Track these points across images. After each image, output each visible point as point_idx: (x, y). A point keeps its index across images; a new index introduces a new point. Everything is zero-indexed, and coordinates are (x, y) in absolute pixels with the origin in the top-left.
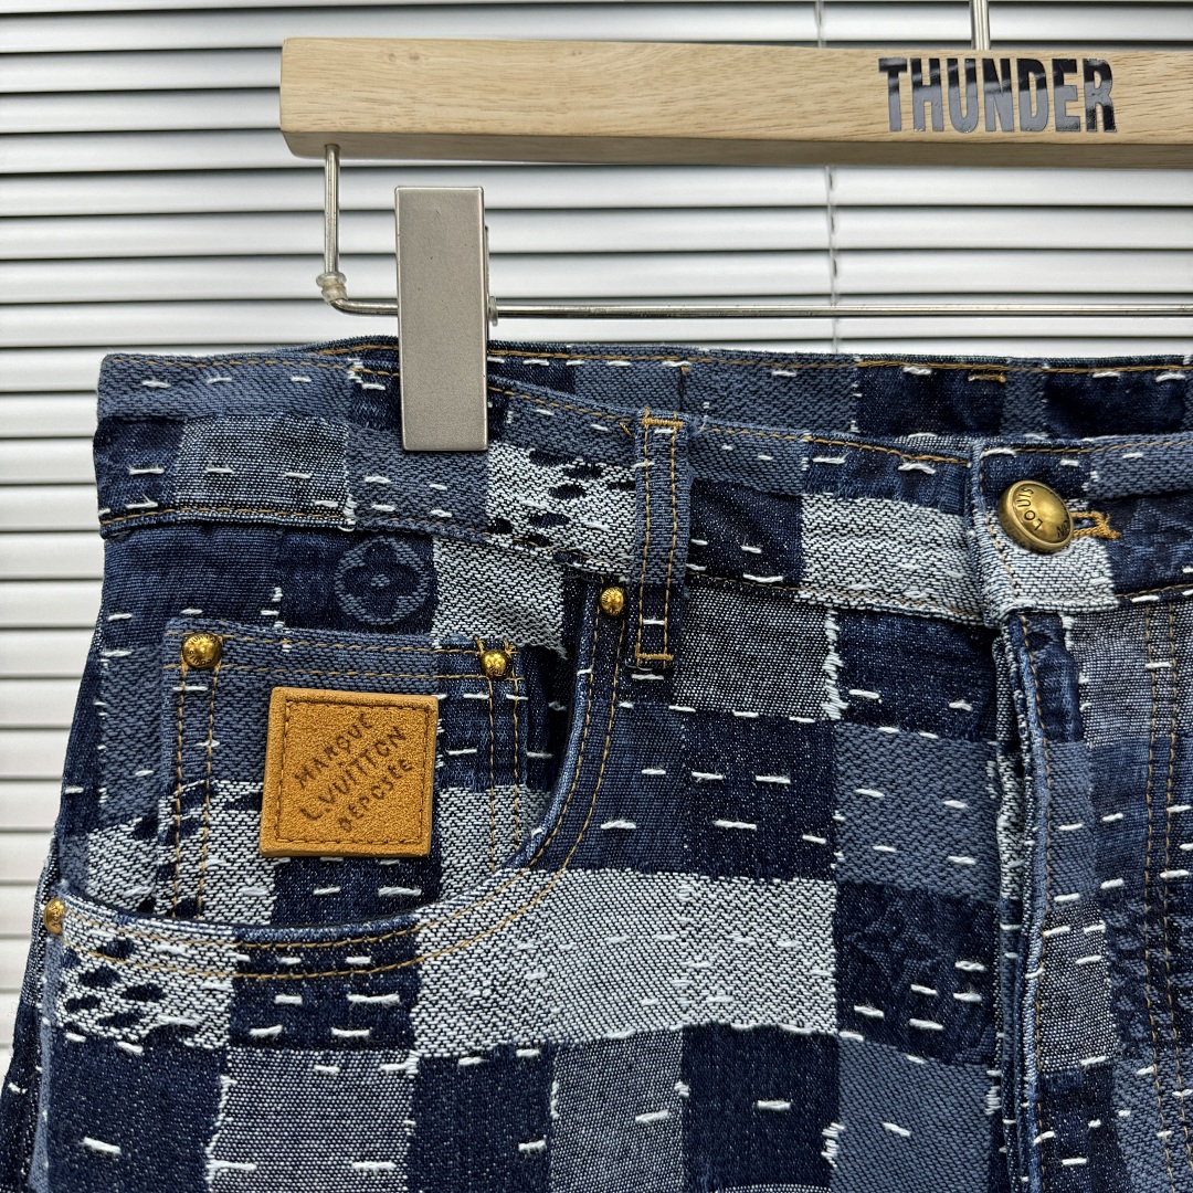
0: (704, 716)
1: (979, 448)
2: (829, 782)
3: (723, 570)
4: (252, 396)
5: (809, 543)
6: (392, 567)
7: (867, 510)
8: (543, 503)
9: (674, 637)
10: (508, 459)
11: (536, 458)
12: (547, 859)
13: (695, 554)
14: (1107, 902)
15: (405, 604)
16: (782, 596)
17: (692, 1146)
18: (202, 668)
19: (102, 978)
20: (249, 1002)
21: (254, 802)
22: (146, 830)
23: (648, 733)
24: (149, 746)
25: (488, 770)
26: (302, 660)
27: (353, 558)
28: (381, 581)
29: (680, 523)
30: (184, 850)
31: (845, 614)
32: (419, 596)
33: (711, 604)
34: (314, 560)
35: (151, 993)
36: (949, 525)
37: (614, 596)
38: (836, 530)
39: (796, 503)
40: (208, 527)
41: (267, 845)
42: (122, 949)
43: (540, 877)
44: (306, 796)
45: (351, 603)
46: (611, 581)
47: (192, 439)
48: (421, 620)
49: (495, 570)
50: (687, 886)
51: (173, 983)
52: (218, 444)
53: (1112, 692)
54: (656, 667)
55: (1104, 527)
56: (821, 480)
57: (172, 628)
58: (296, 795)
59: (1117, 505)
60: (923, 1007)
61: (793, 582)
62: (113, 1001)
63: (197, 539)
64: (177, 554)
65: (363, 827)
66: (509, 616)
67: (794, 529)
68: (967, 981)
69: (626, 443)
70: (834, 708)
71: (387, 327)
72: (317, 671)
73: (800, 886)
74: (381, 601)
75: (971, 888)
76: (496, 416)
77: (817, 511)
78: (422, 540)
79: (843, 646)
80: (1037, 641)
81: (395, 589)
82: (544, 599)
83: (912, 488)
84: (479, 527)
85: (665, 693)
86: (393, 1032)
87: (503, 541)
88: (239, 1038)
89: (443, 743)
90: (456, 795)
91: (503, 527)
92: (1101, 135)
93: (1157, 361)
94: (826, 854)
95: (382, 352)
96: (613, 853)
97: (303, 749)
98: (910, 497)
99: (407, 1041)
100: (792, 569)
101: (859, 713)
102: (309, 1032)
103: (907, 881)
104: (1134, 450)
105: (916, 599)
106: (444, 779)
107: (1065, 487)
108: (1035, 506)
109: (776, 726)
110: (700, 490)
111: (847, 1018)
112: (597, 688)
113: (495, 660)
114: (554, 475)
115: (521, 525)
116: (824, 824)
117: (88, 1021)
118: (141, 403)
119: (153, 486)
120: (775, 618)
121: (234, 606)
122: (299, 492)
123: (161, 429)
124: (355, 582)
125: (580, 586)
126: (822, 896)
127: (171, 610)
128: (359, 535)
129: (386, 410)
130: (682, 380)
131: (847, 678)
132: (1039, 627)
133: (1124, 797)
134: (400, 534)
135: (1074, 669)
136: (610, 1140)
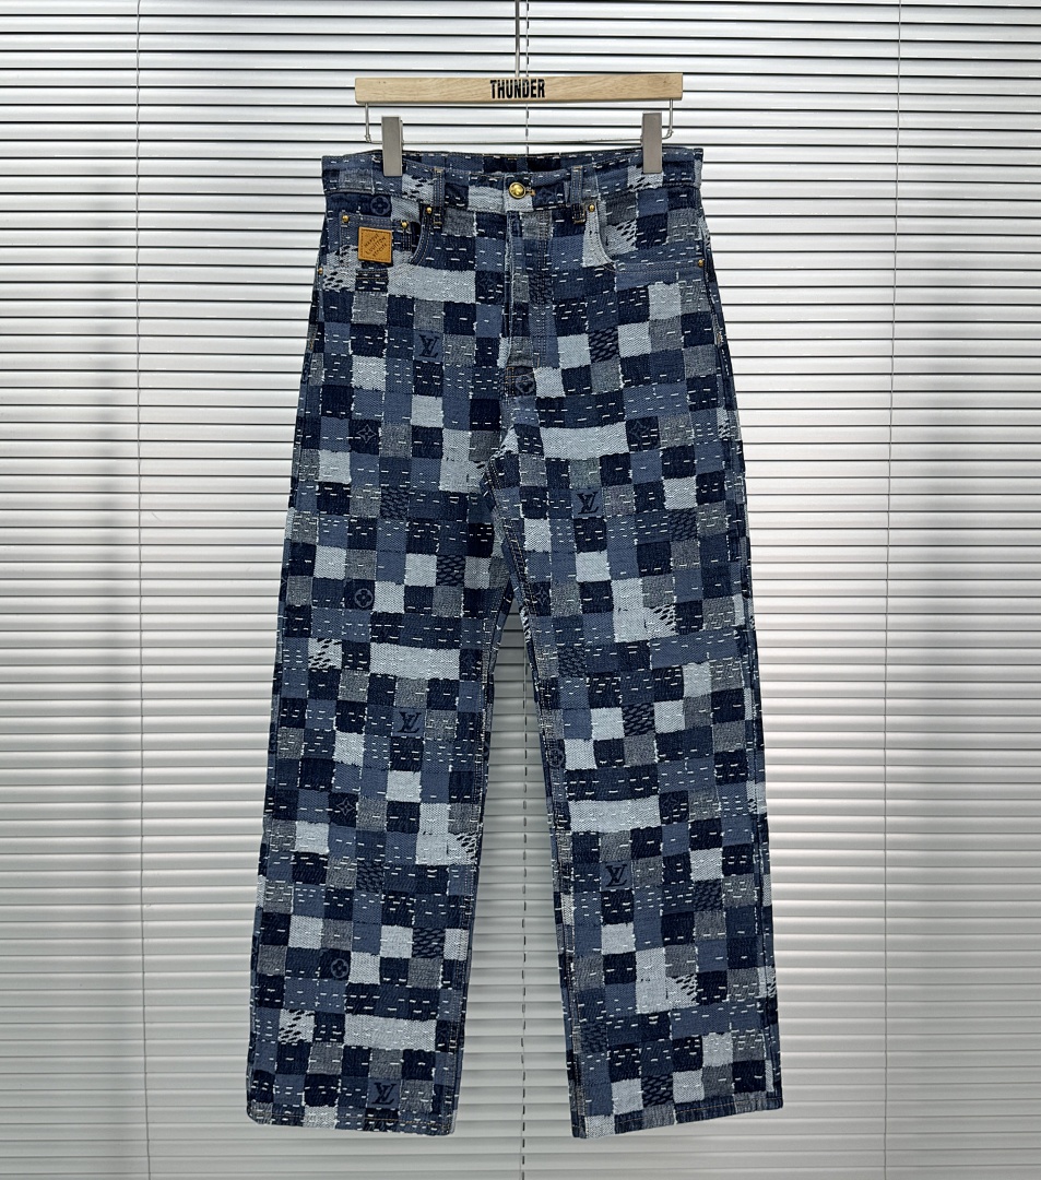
0: (449, 236)
1: (507, 175)
2: (474, 250)
3: (453, 203)
4: (353, 165)
5: (470, 197)
6: (382, 202)
7: (483, 189)
8: (414, 189)
9: (442, 219)
10: (407, 178)
11: (413, 178)
12: (414, 263)
13: (446, 200)
14: (529, 272)
15: (385, 211)
16: (464, 209)
17: (445, 325)
18: (346, 223)
19: (332, 279)
20: (358, 283)
21: (357, 250)
22: (338, 254)
23: (437, 239)
24: (338, 238)
25: (403, 248)
26: (365, 222)
27: (374, 201)
28: (380, 206)
29: (442, 193)
30: (345, 258)
31: (477, 213)
32: (388, 209)
33: (450, 211)
34: (366, 201)
35: (341, 281)
36: (500, 192)
37: (429, 209)
38: (476, 194)
39: (468, 188)
40: (346, 193)
41: (360, 257)
42: (335, 273)
43: (412, 266)
44: (367, 249)
45: (374, 211)
46: (429, 206)
47: (342, 175)
48: (389, 214)
49: (404, 204)
50: (445, 272)
51: (345, 279)
52: (347, 175)
53: (529, 229)
54: (438, 225)
55: (533, 193)
56: (472, 183)
57: (340, 214)
58: (365, 249)
59: (537, 188)
60: (491, 294)
61: (467, 206)
62: (334, 283)
63: (344, 196)
64: (340, 199)
65: (378, 256)
66: (408, 214)
67: (467, 194)
68: (499, 289)
69: (431, 175)
70: (475, 234)
71: (380, 147)
72: (367, 224)
73: (469, 272)
74: (380, 210)
75: (500, 270)
76: (404, 168)
77: (472, 189)
78: (388, 197)
79: (477, 220)
80: (513, 217)
81: (383, 208)
82: (415, 210)
83: (492, 184)
84: (400, 194)
85: (440, 231)
86: (384, 289)
87: (406, 197)
88: (357, 289)
89: (393, 241)
90: (396, 252)
91: (406, 194)
92: (541, 98)
93: (553, 154)
94: (473, 265)
95: (379, 153)
96: (428, 264)
97: (366, 240)
98: (491, 186)
99: (387, 291)
100: (466, 202)
101: (481, 235)
102: (369, 288)
103: (488, 269)
104: (541, 176)
105: (492, 209)
106: (394, 249)
107: (525, 184)
108: (517, 188)
109: (463, 238)
110: (447, 185)
111: (477, 300)
112: (426, 230)
113: (404, 224)
114: (417, 182)
115: (410, 193)
116: (473, 259)
117: (330, 287)
118: (331, 167)
119: (335, 185)
120: (463, 214)
121: (351, 210)
122: (363, 186)
123: (335, 173)
124: (375, 206)
125: (423, 207)
126: (472, 274)
127: (340, 210)
128: (375, 195)
129: (380, 167)
130: (445, 159)
131: (478, 227)
132: (514, 215)
133: (532, 251)
134: (384, 195)
135: (521, 222)
136: (427, 319)
